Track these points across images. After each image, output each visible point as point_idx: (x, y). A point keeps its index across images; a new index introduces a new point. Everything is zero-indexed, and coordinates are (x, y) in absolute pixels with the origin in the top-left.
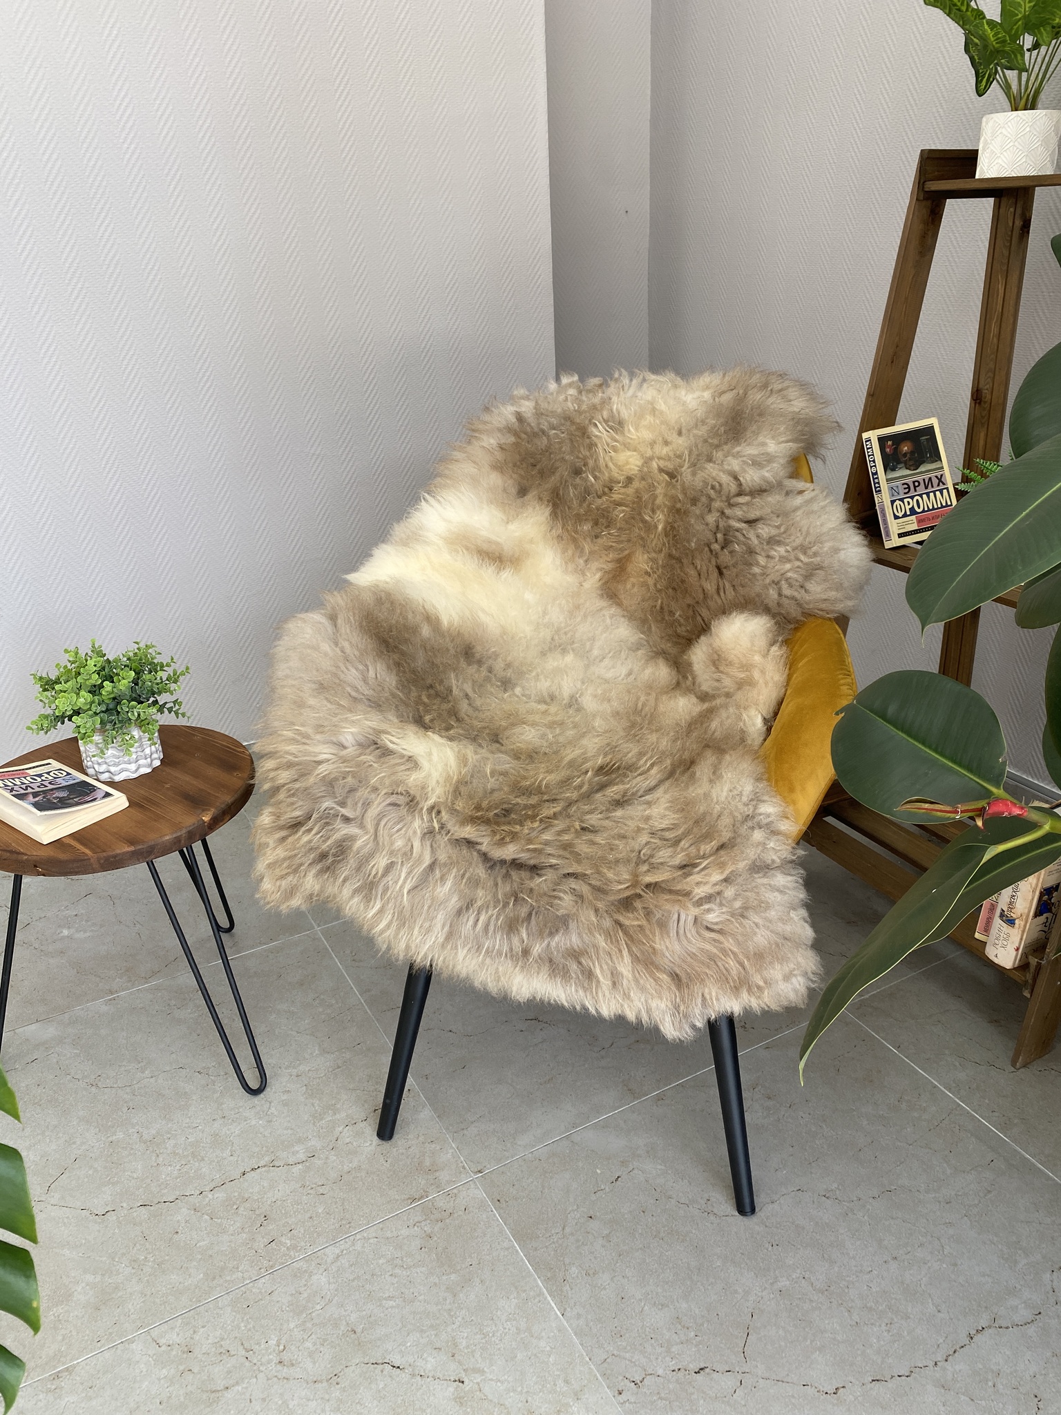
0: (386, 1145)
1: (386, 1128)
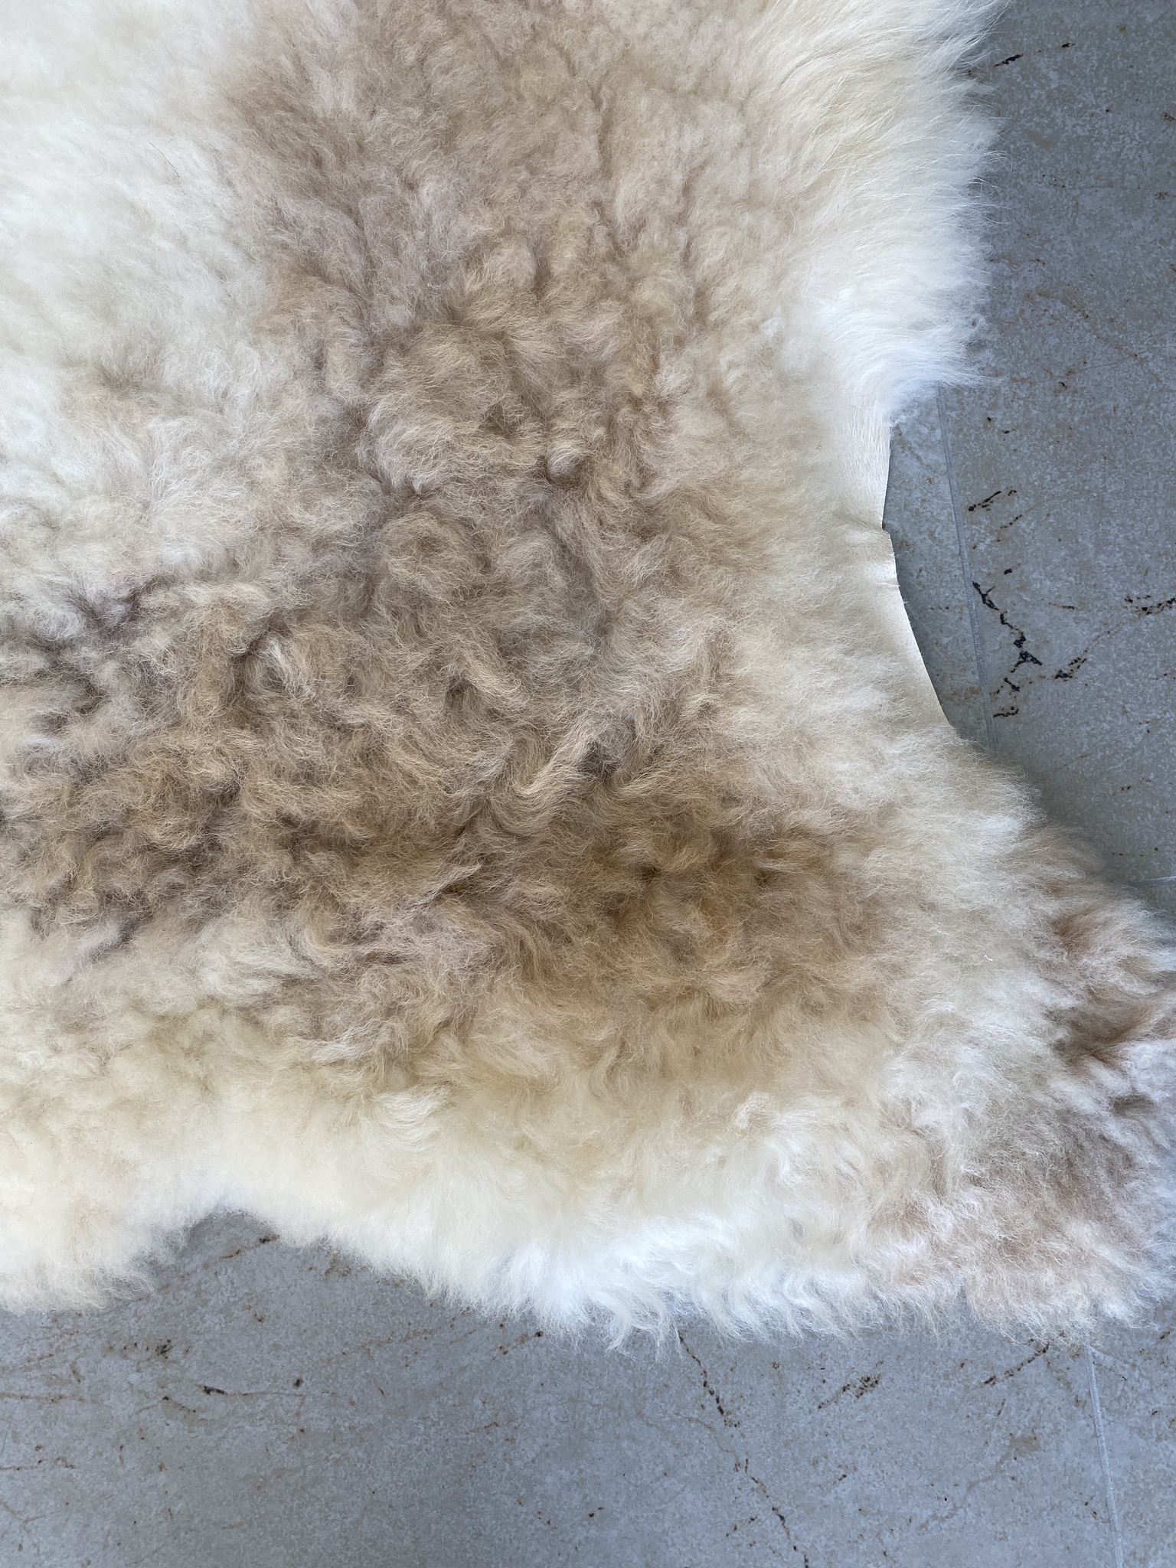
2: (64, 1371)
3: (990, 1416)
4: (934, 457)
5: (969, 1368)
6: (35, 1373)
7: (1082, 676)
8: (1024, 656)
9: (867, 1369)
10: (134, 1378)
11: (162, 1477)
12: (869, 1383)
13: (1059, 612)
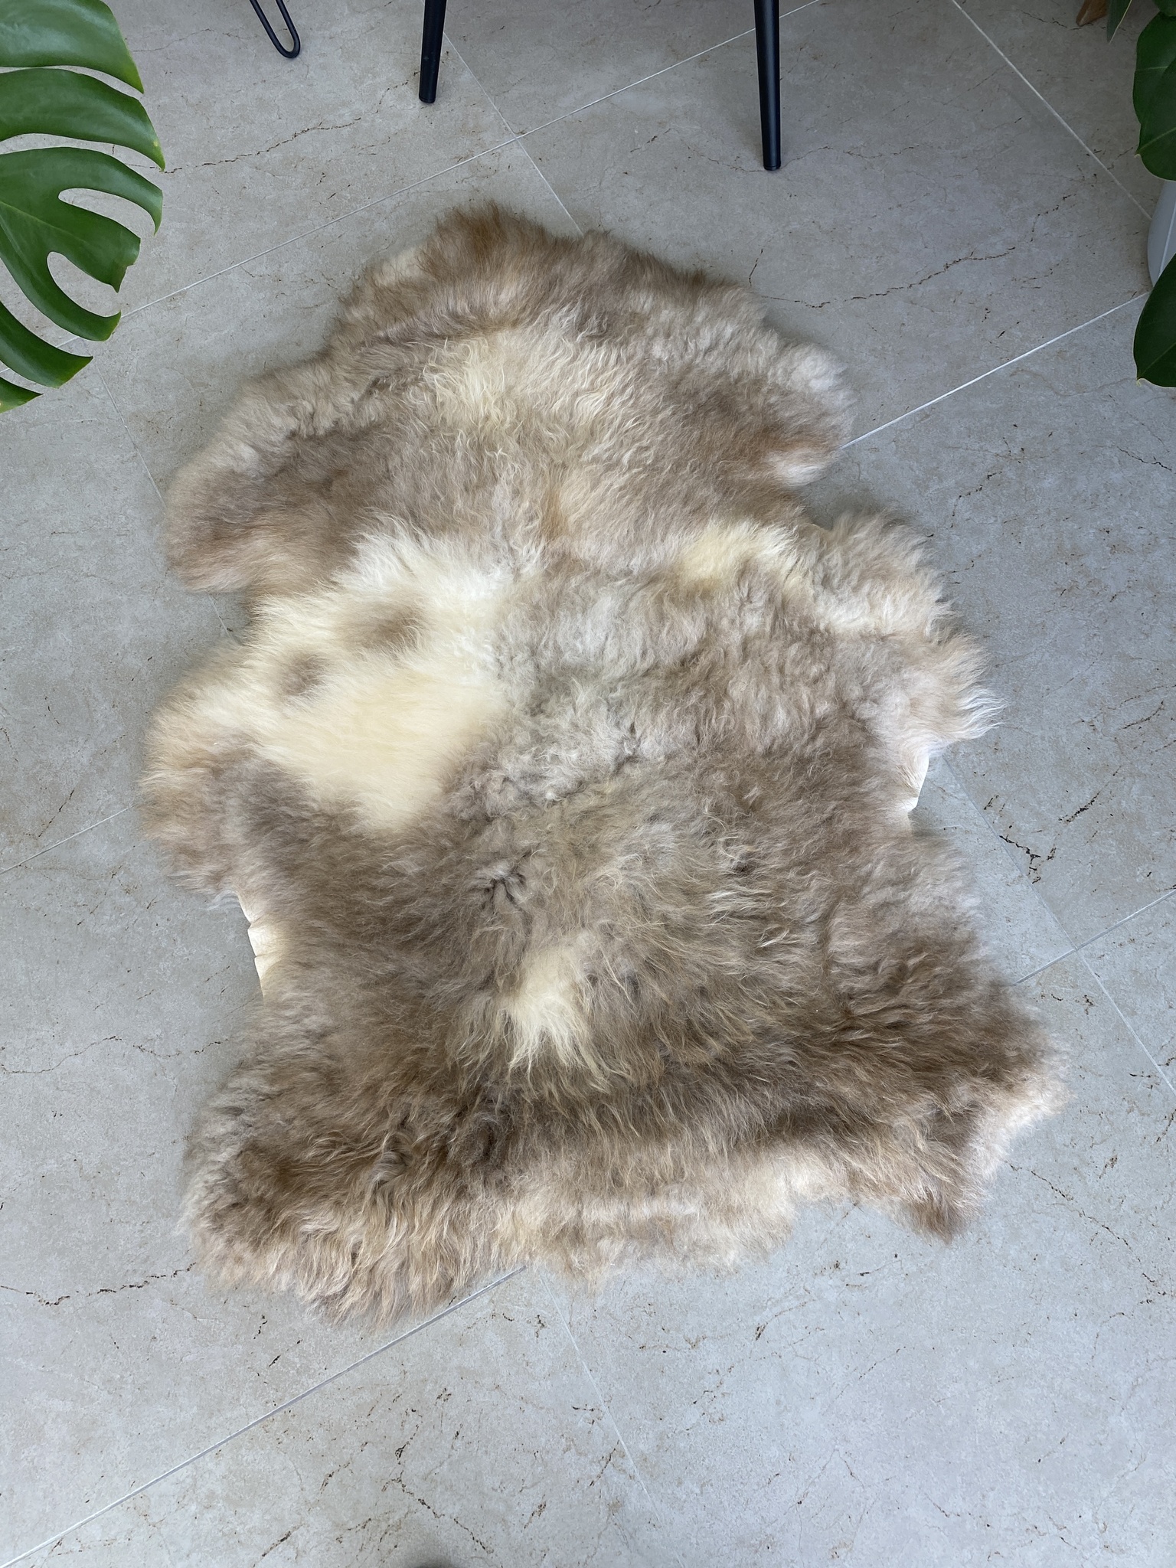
0: (429, 108)
1: (428, 92)
2: (802, 1291)
3: (1165, 1153)
4: (963, 795)
5: (1148, 1138)
6: (791, 1297)
7: (1057, 855)
8: (1032, 856)
9: (1111, 1155)
10: (831, 1282)
11: (861, 1318)
12: (1114, 1160)
13: (1037, 834)
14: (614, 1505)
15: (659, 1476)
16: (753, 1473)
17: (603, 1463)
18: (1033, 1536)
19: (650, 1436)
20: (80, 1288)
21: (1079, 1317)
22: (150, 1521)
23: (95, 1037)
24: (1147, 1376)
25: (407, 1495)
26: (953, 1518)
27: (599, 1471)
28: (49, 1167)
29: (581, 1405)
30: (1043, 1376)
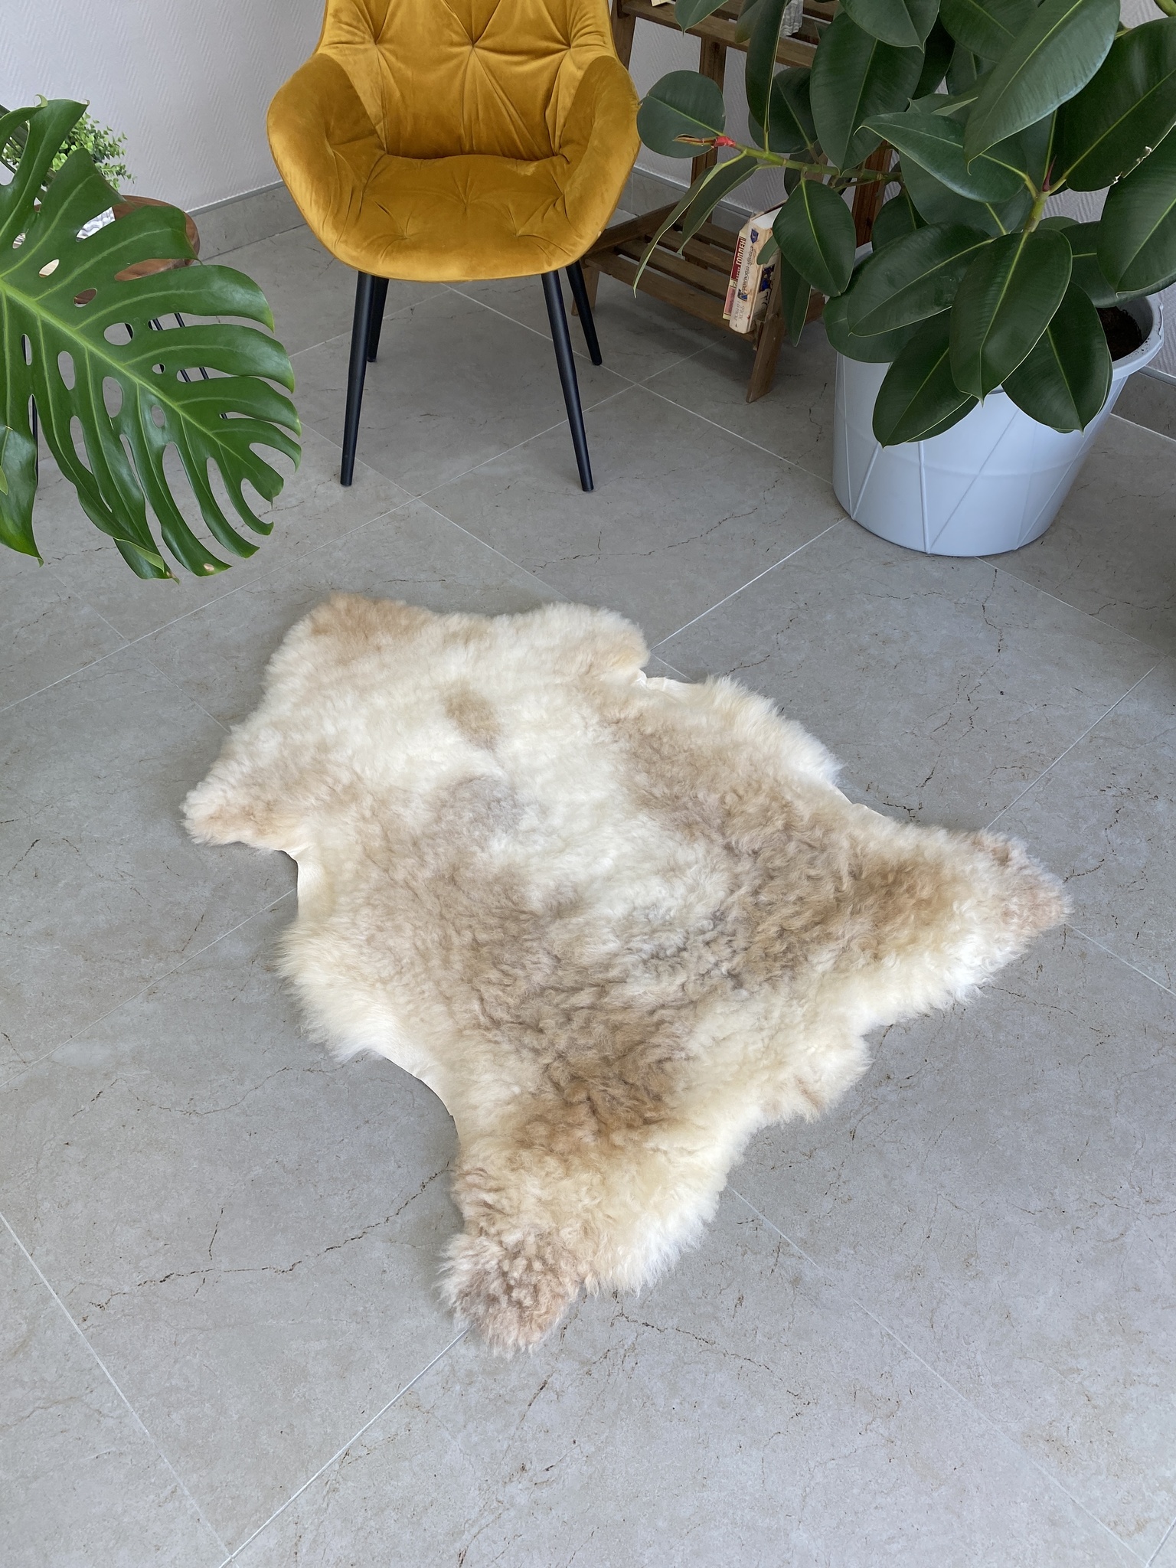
0: (350, 488)
1: (348, 481)
2: (871, 1100)
4: (850, 785)
5: (1056, 949)
6: (865, 1106)
7: (924, 806)
8: (909, 810)
10: (888, 1089)
11: (919, 1105)
12: (1040, 967)
13: (906, 798)
14: (795, 1280)
15: (820, 1251)
16: (887, 1228)
17: (775, 1254)
18: (1096, 1209)
19: (803, 1226)
20: (309, 1253)
21: (1062, 1065)
22: (424, 1410)
23: (269, 1073)
24: (1122, 1087)
25: (633, 1324)
26: (1038, 1215)
27: (774, 1260)
28: (256, 1173)
29: (744, 1220)
30: (1056, 1107)
